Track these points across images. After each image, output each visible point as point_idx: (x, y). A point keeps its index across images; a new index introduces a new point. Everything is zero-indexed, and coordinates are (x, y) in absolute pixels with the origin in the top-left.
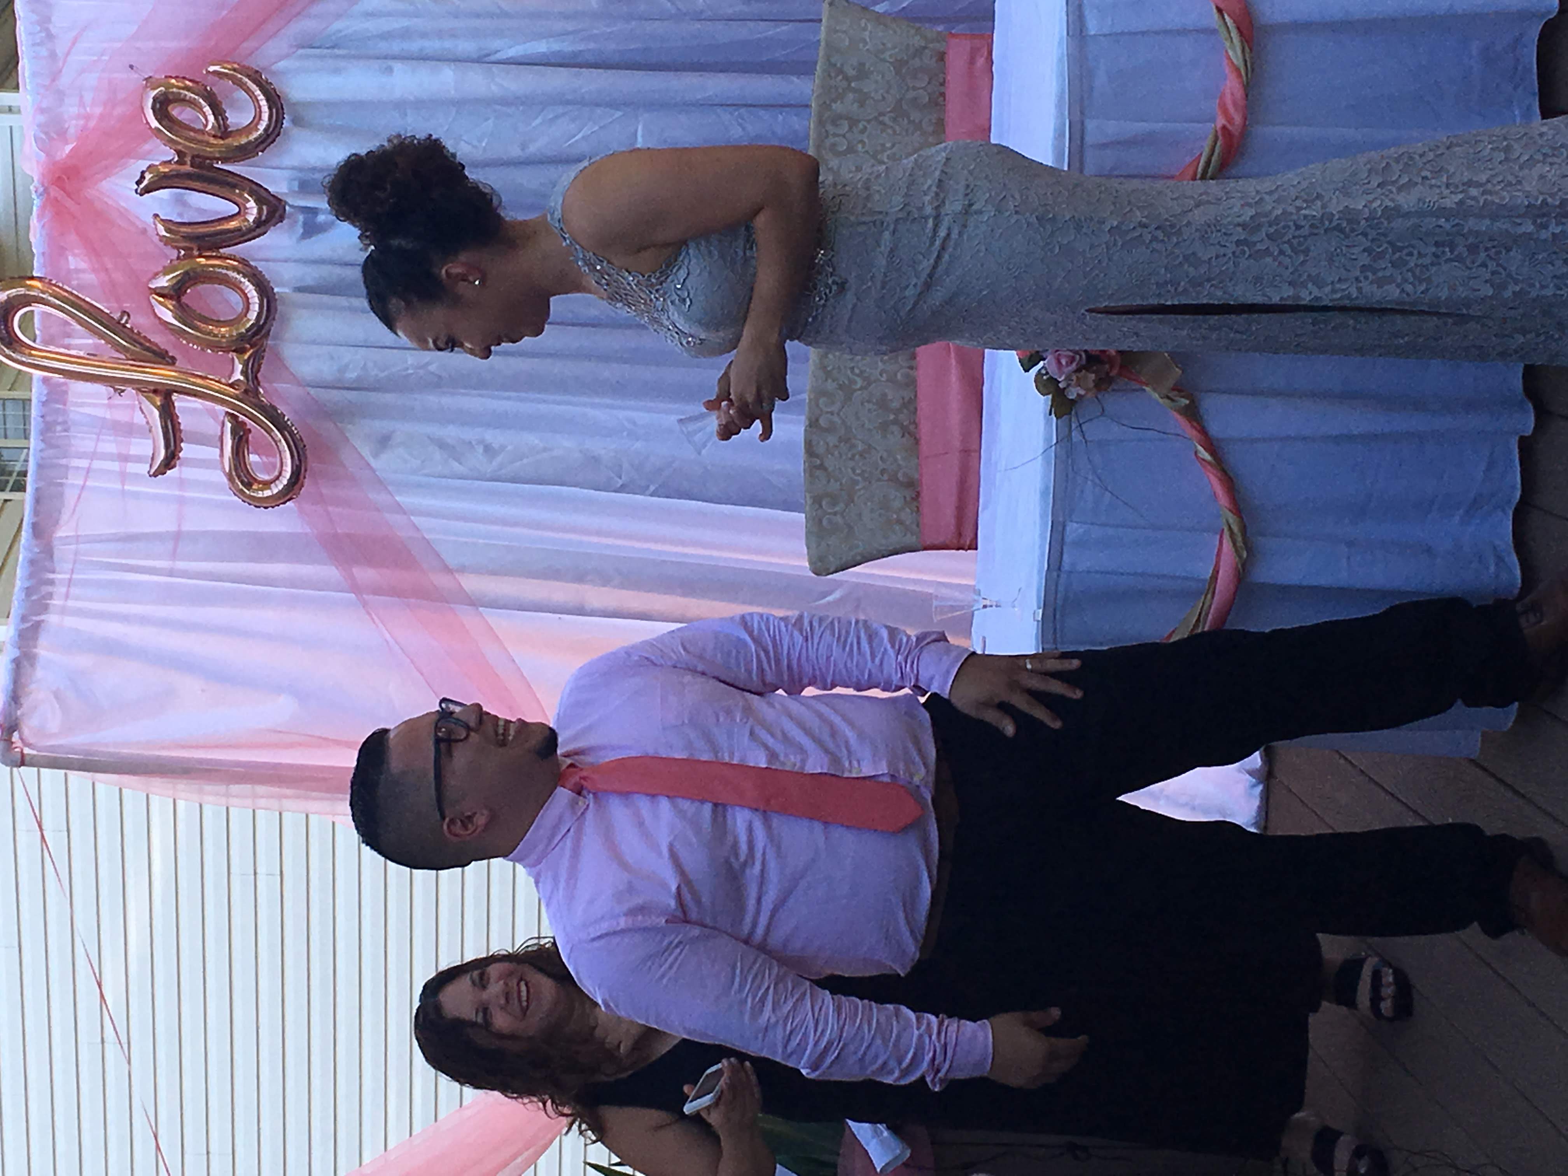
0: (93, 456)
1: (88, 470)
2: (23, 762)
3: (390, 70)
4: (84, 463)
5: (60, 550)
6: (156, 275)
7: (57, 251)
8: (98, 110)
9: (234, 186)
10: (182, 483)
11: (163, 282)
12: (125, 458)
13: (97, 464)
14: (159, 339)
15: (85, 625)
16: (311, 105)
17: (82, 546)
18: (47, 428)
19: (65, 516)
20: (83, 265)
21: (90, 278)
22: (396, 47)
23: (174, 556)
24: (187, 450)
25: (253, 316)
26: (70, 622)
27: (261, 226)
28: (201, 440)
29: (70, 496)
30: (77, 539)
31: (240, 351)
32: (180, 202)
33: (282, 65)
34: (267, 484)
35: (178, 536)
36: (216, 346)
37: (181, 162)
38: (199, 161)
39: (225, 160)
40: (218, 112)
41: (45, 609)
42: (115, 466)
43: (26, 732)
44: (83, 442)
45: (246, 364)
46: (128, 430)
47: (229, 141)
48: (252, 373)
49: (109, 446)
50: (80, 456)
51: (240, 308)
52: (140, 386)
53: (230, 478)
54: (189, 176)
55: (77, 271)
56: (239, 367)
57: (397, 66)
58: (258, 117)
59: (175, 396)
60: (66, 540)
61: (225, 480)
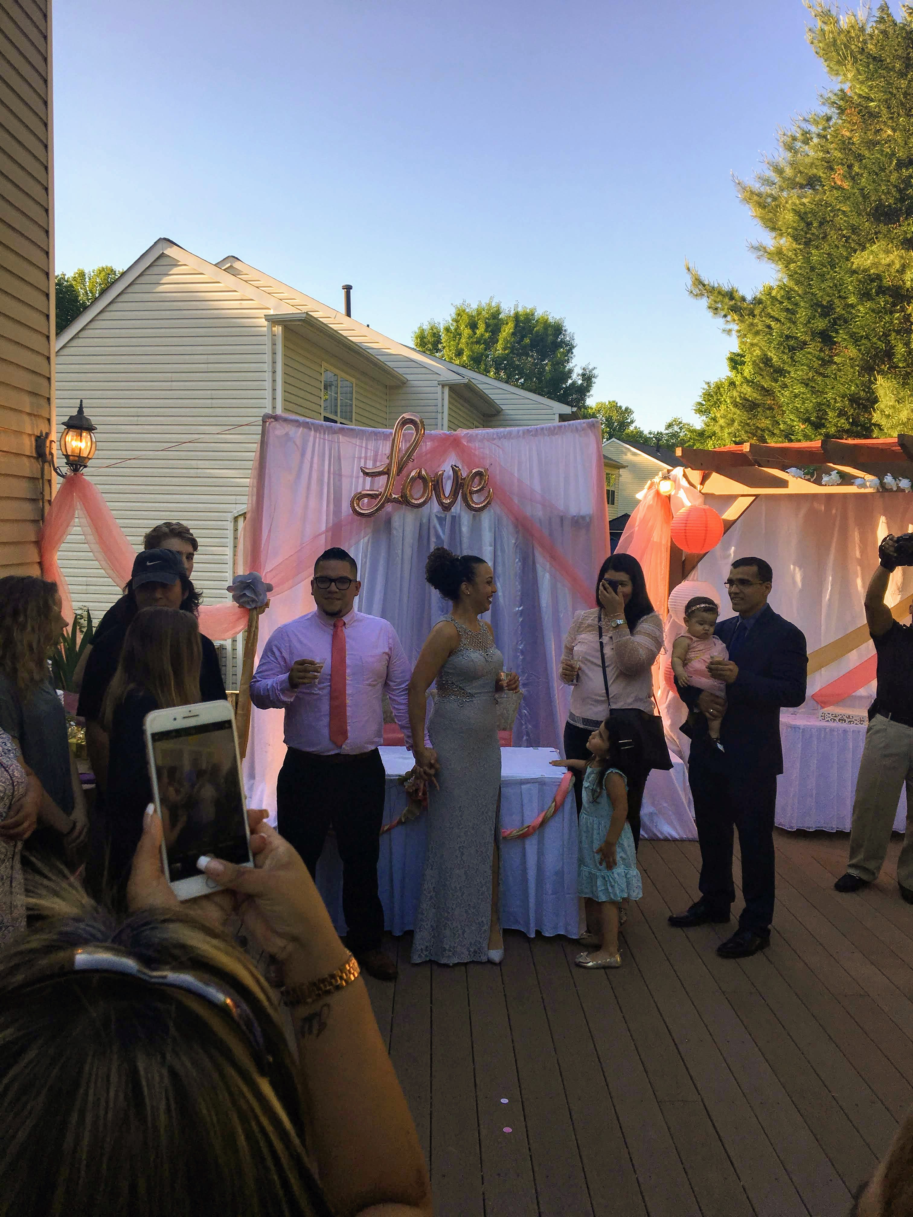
0: (366, 448)
1: (362, 447)
2: (264, 422)
3: (491, 546)
4: (364, 445)
5: (336, 436)
6: (425, 470)
7: (432, 438)
8: (477, 453)
9: (454, 495)
10: (358, 477)
11: (423, 472)
12: (366, 458)
13: (363, 450)
14: (405, 472)
15: (310, 444)
16: (480, 520)
17: (337, 444)
18: (376, 434)
19: (346, 438)
20: (428, 448)
21: (424, 449)
22: (498, 547)
23: (334, 474)
24: (368, 479)
25: (413, 501)
26: (311, 439)
27: (441, 503)
28: (372, 483)
29: (354, 441)
30: (339, 442)
31: (402, 497)
32: (449, 477)
33: (492, 511)
34: (358, 505)
35: (340, 475)
36: (403, 489)
37: (462, 479)
38: (462, 486)
39: (462, 493)
40: (477, 492)
41: (315, 431)
42: (363, 455)
43: (274, 423)
44: (371, 445)
45: (398, 498)
46: (375, 461)
47: (469, 495)
48: (395, 501)
49: (370, 454)
50: (366, 445)
51: (415, 497)
52: (390, 465)
53: (360, 493)
54: (457, 481)
55: (426, 445)
56: (396, 497)
57: (492, 548)
58: (476, 504)
59: (387, 476)
60: (338, 439)
61: (359, 491)
